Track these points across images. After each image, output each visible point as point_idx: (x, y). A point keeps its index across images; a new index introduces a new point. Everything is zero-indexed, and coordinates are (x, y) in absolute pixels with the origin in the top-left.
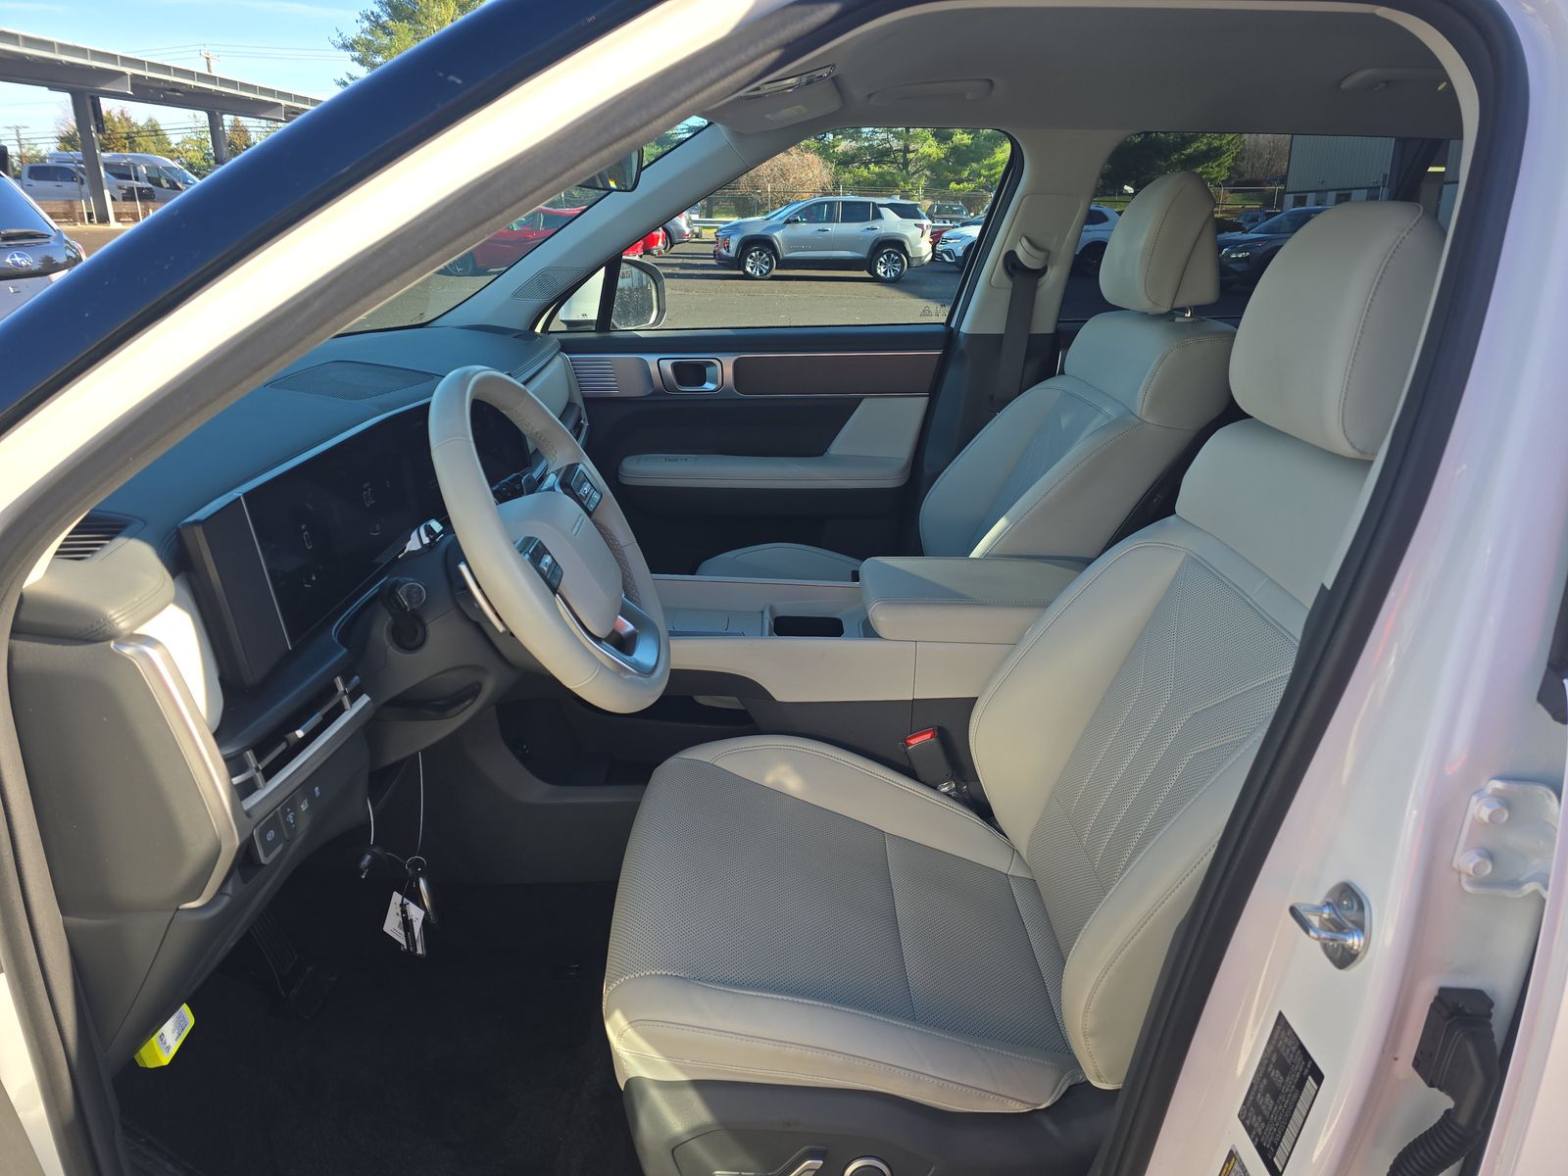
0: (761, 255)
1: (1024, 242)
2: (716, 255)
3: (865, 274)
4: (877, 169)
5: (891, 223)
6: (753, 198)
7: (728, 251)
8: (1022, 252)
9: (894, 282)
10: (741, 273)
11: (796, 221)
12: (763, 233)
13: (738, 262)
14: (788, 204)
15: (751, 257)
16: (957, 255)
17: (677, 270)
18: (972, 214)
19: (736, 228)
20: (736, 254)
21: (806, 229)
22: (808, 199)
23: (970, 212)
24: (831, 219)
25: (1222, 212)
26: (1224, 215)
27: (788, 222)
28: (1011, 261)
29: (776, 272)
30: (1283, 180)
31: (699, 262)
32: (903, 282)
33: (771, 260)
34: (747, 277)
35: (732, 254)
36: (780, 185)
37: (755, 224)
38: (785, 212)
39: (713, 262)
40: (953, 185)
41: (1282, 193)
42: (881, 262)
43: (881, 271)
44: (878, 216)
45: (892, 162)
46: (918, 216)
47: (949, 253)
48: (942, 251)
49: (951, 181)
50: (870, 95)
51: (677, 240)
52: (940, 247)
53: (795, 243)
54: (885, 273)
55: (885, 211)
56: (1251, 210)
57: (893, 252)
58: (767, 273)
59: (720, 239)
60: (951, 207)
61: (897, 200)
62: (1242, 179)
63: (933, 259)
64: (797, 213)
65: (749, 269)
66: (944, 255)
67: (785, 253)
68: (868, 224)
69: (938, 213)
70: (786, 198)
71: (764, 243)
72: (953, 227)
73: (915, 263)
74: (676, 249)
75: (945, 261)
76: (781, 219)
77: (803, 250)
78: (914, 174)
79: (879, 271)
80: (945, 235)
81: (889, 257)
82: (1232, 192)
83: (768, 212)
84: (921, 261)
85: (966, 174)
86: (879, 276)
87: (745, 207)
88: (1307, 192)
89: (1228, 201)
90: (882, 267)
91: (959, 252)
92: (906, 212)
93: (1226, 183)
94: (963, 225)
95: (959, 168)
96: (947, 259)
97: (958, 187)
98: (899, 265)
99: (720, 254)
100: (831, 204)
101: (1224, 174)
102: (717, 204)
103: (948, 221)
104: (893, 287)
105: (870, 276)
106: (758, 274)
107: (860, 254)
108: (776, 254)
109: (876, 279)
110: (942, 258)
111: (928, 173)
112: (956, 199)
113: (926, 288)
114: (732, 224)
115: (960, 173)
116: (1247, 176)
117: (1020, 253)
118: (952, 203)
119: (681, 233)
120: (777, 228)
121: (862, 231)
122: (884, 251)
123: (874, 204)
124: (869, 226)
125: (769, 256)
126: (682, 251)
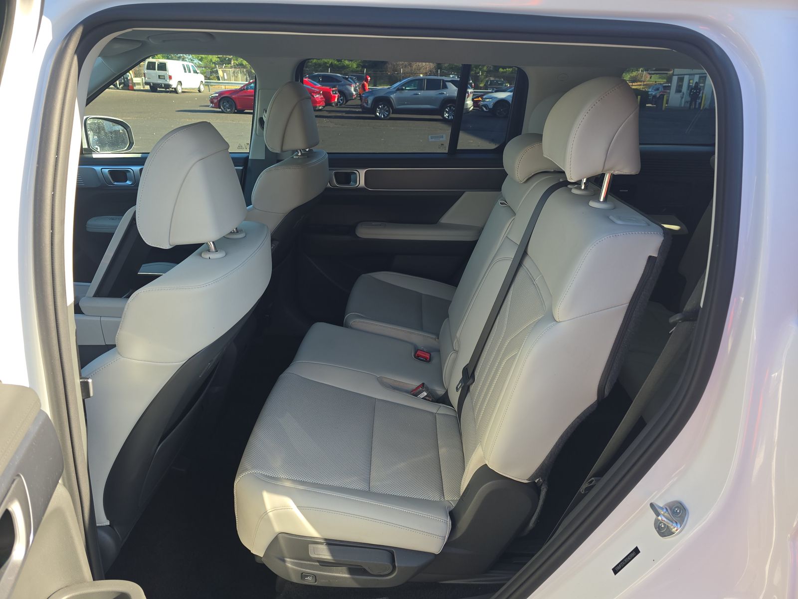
0: (384, 106)
2: (362, 106)
5: (451, 90)
6: (394, 76)
7: (367, 105)
9: (452, 121)
10: (374, 116)
11: (403, 89)
12: (386, 95)
13: (372, 110)
15: (379, 108)
16: (489, 107)
20: (371, 106)
21: (407, 93)
24: (421, 88)
27: (398, 90)
29: (392, 116)
31: (354, 110)
33: (389, 110)
34: (377, 118)
35: (369, 106)
37: (383, 88)
39: (360, 110)
42: (446, 111)
44: (445, 87)
47: (486, 106)
48: (482, 105)
51: (349, 98)
53: (401, 101)
54: (448, 116)
55: (447, 83)
56: (657, 84)
57: (452, 106)
58: (387, 116)
61: (456, 78)
64: (403, 85)
65: (378, 114)
66: (483, 107)
67: (397, 106)
68: (440, 91)
71: (384, 100)
75: (483, 111)
76: (395, 88)
79: (445, 116)
81: (450, 108)
86: (445, 118)
90: (447, 113)
91: (491, 106)
94: (496, 92)
96: (484, 109)
99: (363, 106)
100: (420, 80)
105: (442, 118)
106: (383, 116)
107: (436, 107)
108: (392, 106)
109: (444, 120)
110: (483, 109)
120: (392, 93)
121: (437, 95)
122: (449, 105)
123: (443, 80)
124: (440, 92)
125: (388, 107)
126: (351, 104)
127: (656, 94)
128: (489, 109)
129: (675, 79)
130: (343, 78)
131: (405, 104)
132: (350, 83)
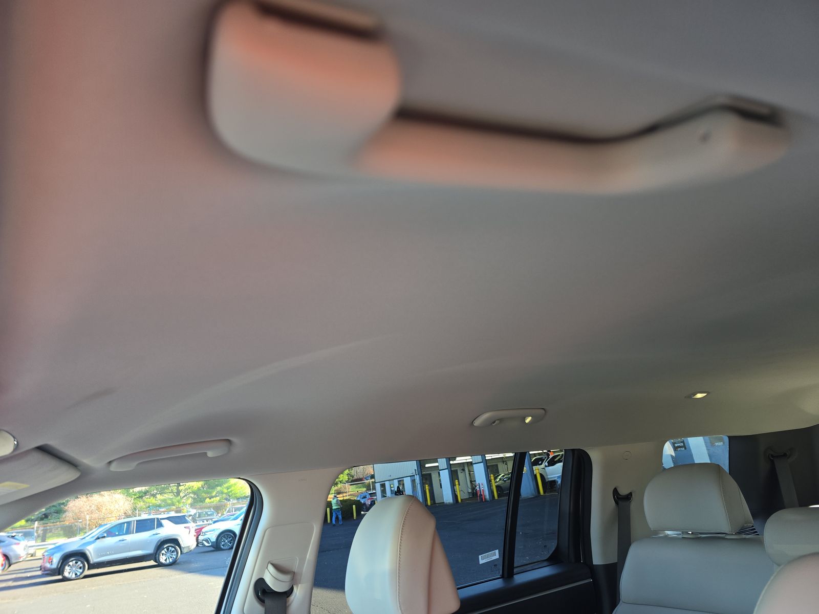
0: (76, 563)
1: (271, 568)
2: (42, 568)
3: (152, 563)
4: (162, 498)
5: (168, 530)
6: (76, 526)
7: (52, 564)
8: (271, 578)
9: (173, 564)
11: (104, 537)
12: (79, 549)
13: (59, 571)
14: (101, 526)
15: (69, 565)
16: (212, 541)
17: (11, 584)
18: (220, 515)
19: (59, 548)
20: (57, 566)
21: (110, 541)
22: (113, 522)
23: (218, 513)
24: (128, 532)
25: (349, 495)
26: (350, 497)
27: (98, 538)
28: (262, 590)
29: (87, 572)
30: (373, 477)
31: (29, 575)
32: (178, 564)
33: (84, 566)
34: (65, 579)
35: (54, 566)
36: (95, 516)
37: (73, 543)
38: (97, 532)
39: (40, 573)
40: (208, 500)
41: (374, 483)
42: (163, 554)
43: (162, 559)
44: (160, 525)
45: (170, 493)
46: (186, 522)
47: (207, 541)
48: (203, 540)
49: (206, 498)
50: (110, 462)
52: (201, 538)
53: (100, 552)
54: (166, 560)
55: (163, 522)
56: (362, 493)
57: (170, 546)
58: (81, 574)
59: (46, 557)
60: (206, 513)
61: (173, 514)
62: (354, 479)
63: (197, 545)
64: (104, 532)
65: (66, 574)
66: (204, 542)
67: (93, 559)
69: (199, 516)
70: (100, 522)
71: (81, 555)
72: (209, 524)
73: (185, 551)
74: (12, 567)
75: (205, 546)
76: (93, 537)
77: (110, 554)
78: (183, 497)
80: (203, 530)
81: (168, 549)
82: (351, 485)
83: (86, 532)
84: (189, 549)
85: (214, 494)
86: (162, 563)
87: (70, 532)
88: (385, 481)
89: (350, 490)
90: (164, 556)
91: (214, 539)
92: (179, 520)
93: (347, 482)
94: (215, 522)
95: (211, 490)
96: (206, 544)
97: (210, 500)
98: (175, 553)
99: (45, 567)
100: (129, 523)
101: (346, 478)
102: (50, 532)
103: (205, 521)
104: (170, 568)
105: (156, 564)
106: (73, 576)
107: (150, 551)
108: (87, 560)
109: (160, 565)
110: (203, 544)
111: (192, 496)
112: (209, 508)
113: (193, 566)
114: (57, 545)
115: (211, 493)
116: (355, 477)
117: (269, 580)
118: (207, 510)
119: (18, 557)
120: (89, 543)
121: (150, 536)
122: (165, 546)
123: (157, 519)
124: (155, 533)
125: (82, 563)
126: (17, 568)
127: (364, 501)
128: (212, 542)
129: (378, 486)
130: (8, 537)
131: (107, 555)
132: (18, 542)
